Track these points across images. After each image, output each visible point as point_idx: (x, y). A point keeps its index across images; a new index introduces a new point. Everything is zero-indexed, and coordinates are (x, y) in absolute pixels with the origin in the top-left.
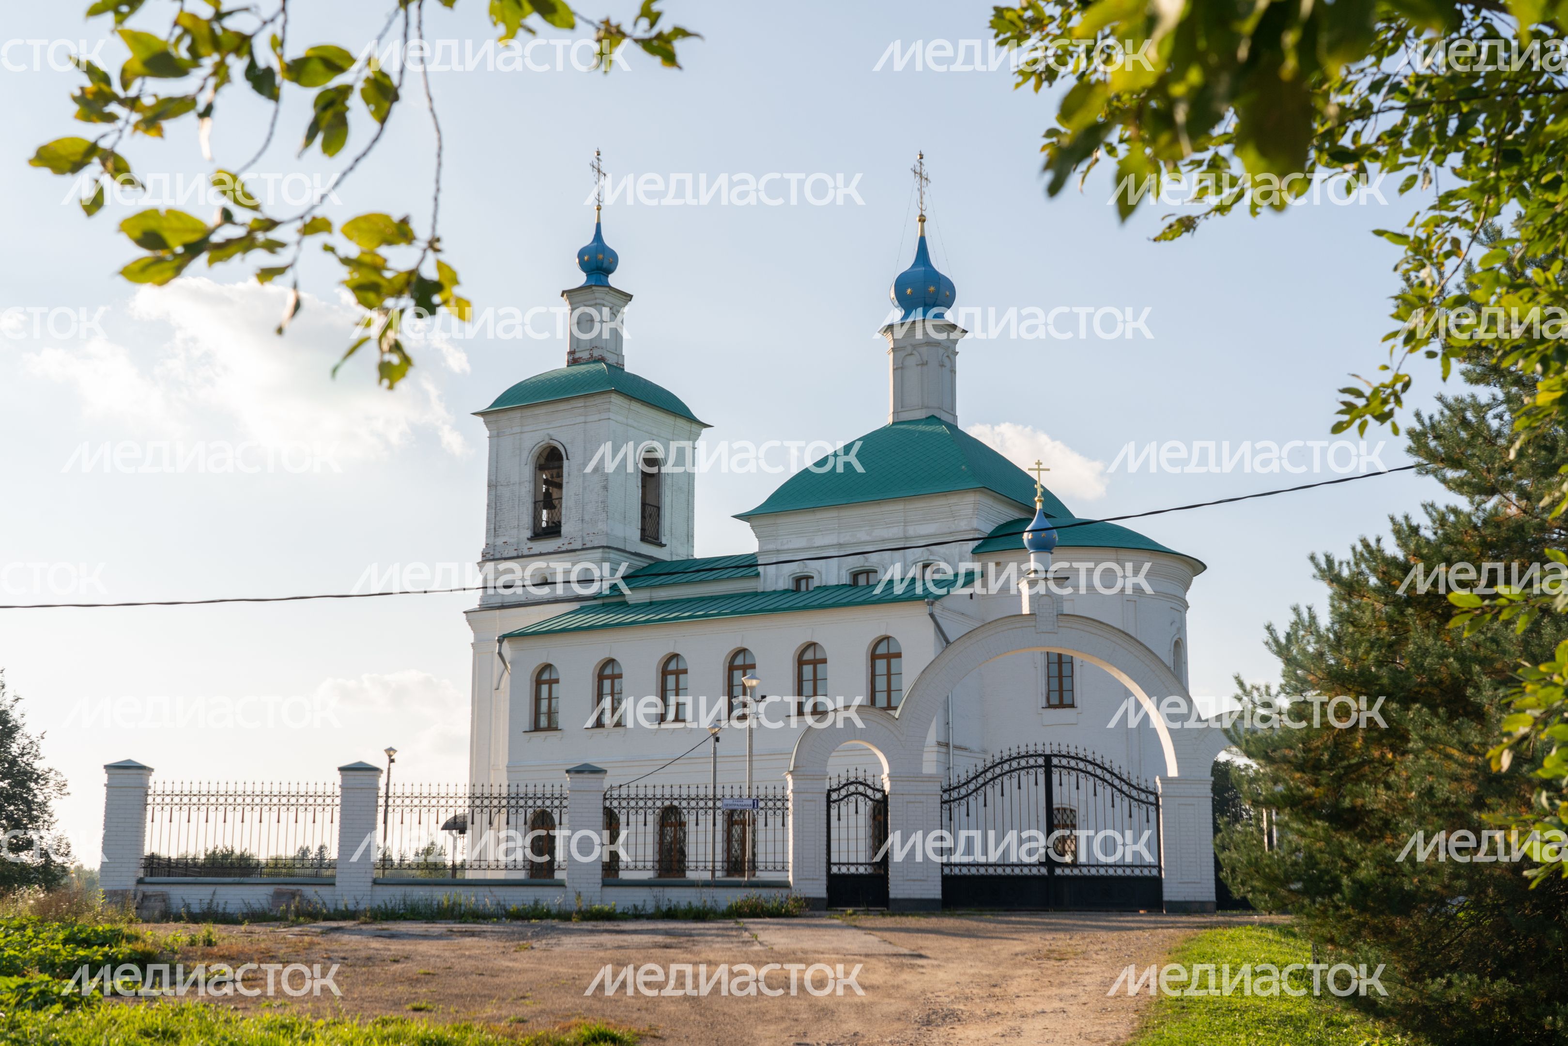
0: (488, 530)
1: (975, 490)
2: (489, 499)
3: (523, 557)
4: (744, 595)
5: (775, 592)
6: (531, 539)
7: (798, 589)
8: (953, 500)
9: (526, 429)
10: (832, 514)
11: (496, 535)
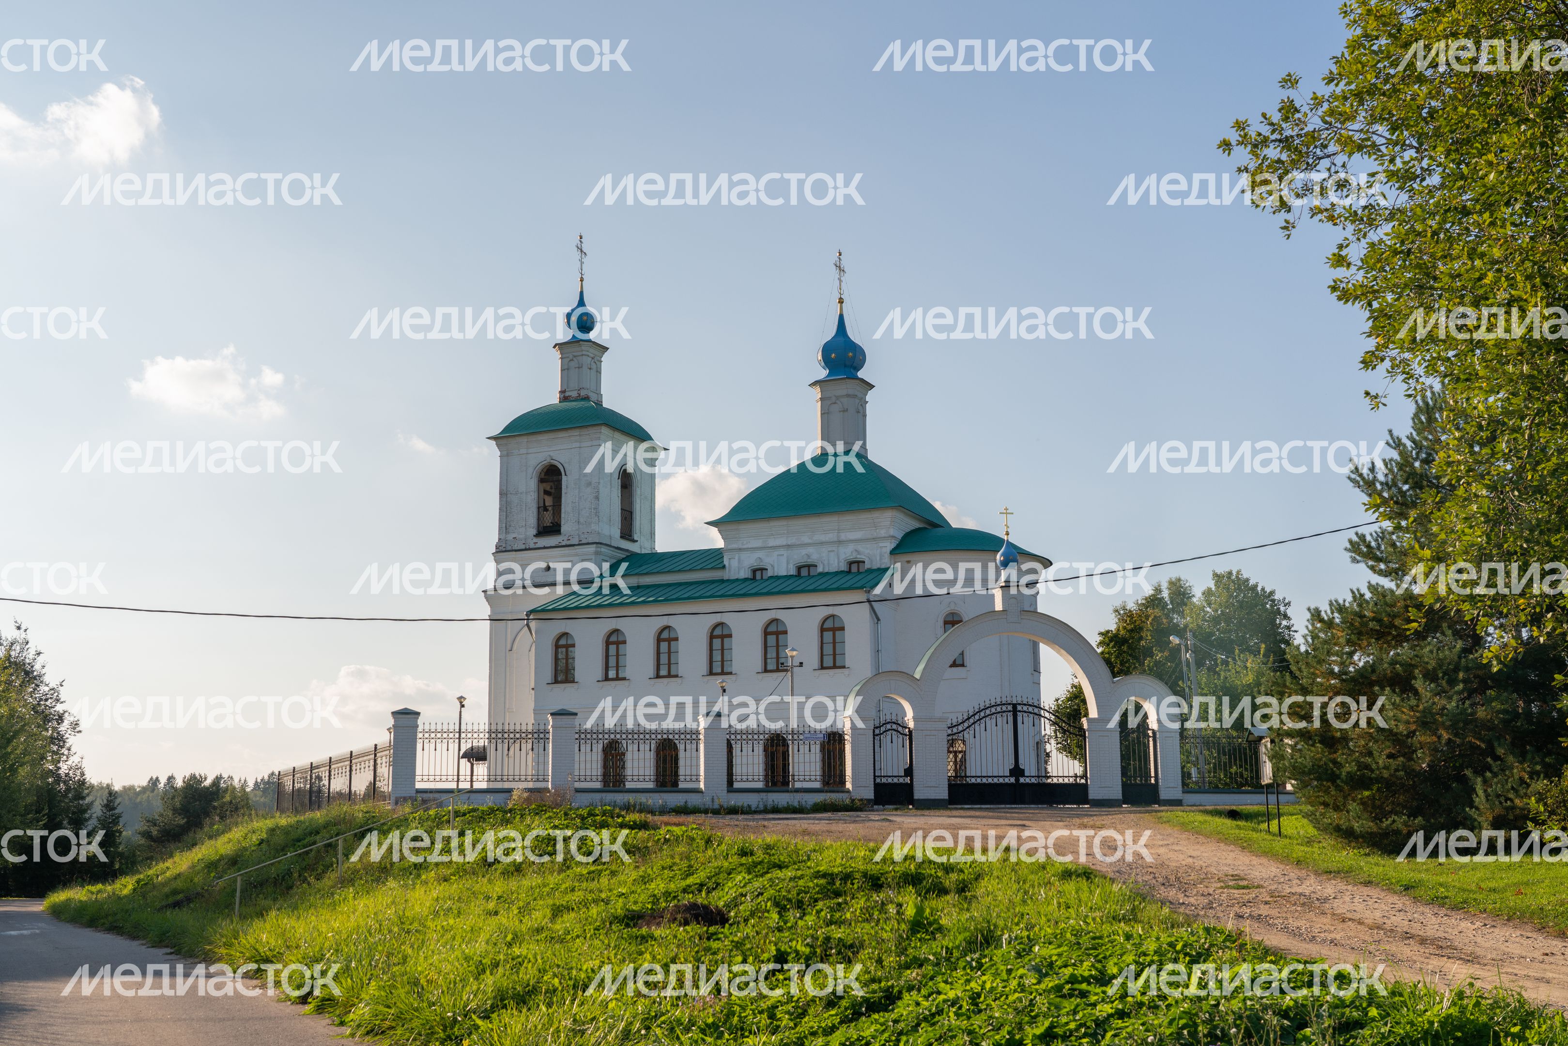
0: (500, 529)
1: (892, 508)
2: (501, 504)
3: (530, 549)
4: (713, 582)
5: (737, 580)
6: (537, 536)
7: (754, 578)
8: (876, 514)
9: (530, 451)
10: (783, 523)
11: (507, 532)
